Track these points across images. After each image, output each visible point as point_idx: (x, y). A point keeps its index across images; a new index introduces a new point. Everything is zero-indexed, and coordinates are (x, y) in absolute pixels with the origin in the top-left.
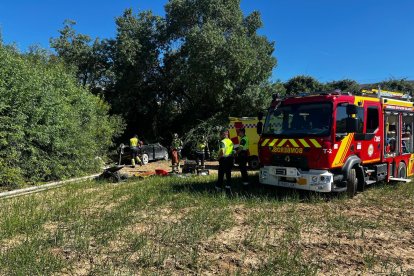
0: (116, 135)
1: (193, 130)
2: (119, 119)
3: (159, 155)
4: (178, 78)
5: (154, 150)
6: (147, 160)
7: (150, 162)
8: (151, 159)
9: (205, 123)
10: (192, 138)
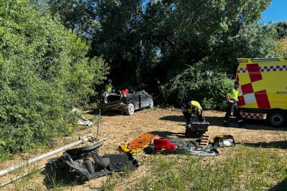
0: (98, 82)
1: (179, 76)
2: (101, 61)
3: (145, 104)
4: (163, 22)
5: (140, 99)
6: (133, 109)
7: (135, 111)
8: (137, 108)
9: (193, 68)
10: (178, 85)
